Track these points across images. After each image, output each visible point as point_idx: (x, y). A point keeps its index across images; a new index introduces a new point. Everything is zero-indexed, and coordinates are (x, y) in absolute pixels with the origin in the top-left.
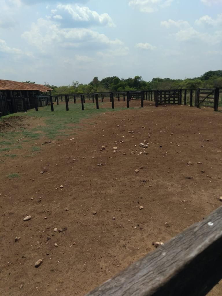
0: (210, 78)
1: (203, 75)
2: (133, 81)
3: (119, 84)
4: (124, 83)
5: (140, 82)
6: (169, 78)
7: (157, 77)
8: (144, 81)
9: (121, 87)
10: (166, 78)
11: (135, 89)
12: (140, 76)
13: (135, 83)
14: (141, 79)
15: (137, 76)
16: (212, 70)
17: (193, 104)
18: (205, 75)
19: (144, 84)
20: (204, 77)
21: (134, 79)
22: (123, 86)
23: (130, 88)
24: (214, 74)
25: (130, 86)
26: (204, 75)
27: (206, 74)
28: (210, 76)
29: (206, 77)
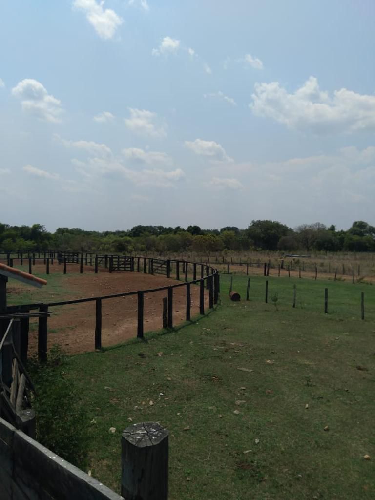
0: (141, 234)
1: (130, 230)
2: (30, 231)
3: (5, 233)
4: (13, 232)
5: (41, 233)
6: (79, 229)
7: (65, 227)
8: (48, 232)
9: (10, 239)
10: (75, 228)
11: (34, 243)
12: (41, 225)
13: (34, 234)
14: (44, 229)
15: (36, 223)
16: (142, 225)
17: (147, 271)
18: (134, 231)
19: (48, 236)
20: (132, 233)
21: (32, 229)
22: (13, 238)
23: (26, 242)
24: (144, 230)
25: (24, 238)
26: (132, 230)
27: (134, 229)
28: (140, 232)
29: (134, 232)
